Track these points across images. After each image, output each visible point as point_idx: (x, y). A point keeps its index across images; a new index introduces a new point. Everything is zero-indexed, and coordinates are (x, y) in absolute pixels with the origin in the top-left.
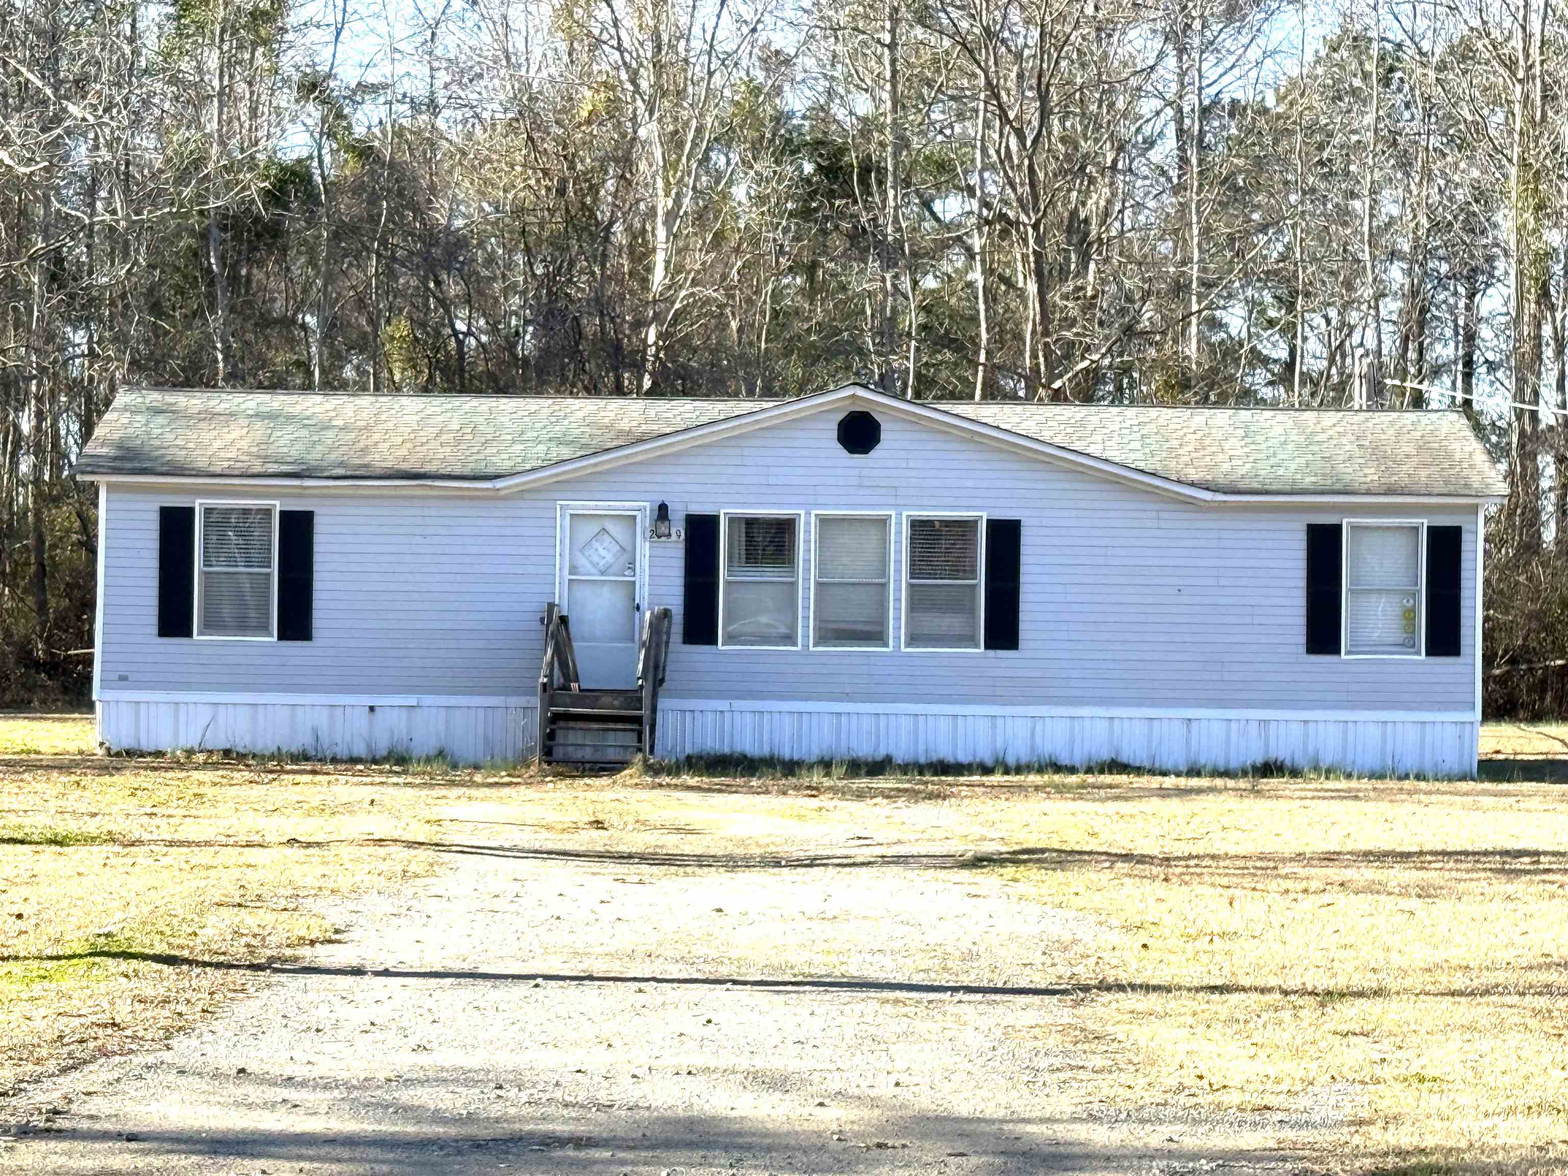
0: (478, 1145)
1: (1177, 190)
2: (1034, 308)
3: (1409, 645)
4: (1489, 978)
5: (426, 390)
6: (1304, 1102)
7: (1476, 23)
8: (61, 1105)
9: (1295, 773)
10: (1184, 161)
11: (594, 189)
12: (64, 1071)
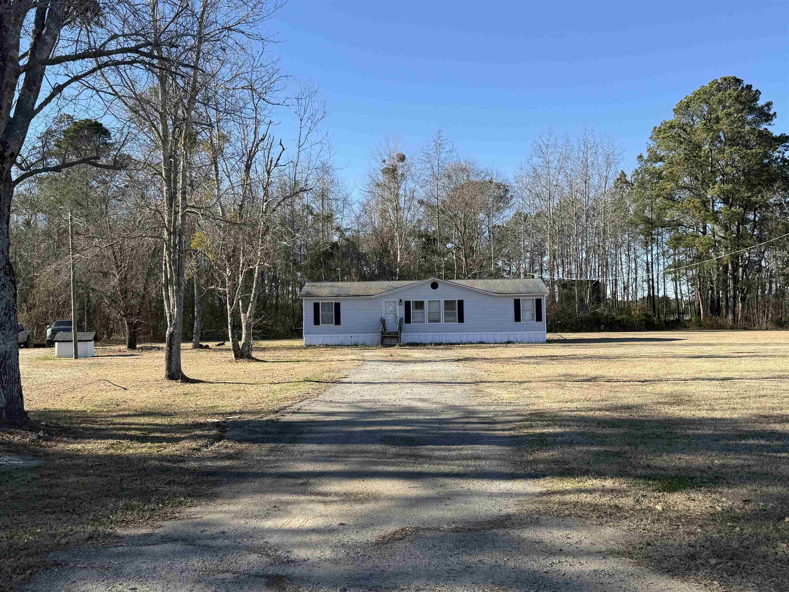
0: (372, 413)
1: (489, 241)
2: (464, 262)
3: (533, 320)
4: (550, 379)
5: (359, 281)
6: (518, 401)
7: (540, 210)
8: (300, 408)
9: (513, 343)
10: (490, 236)
11: (387, 245)
12: (300, 402)
